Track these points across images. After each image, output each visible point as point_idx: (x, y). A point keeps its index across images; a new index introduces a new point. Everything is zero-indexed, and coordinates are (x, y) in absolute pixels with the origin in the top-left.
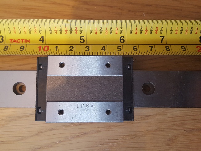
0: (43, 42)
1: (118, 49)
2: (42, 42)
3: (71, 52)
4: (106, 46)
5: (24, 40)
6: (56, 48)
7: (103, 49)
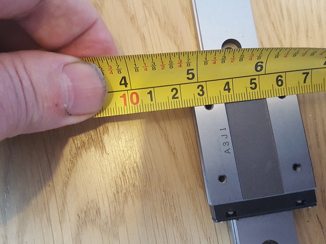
0: (126, 86)
1: (251, 86)
2: (124, 86)
3: (175, 100)
4: (230, 81)
6: (149, 95)
7: (227, 88)
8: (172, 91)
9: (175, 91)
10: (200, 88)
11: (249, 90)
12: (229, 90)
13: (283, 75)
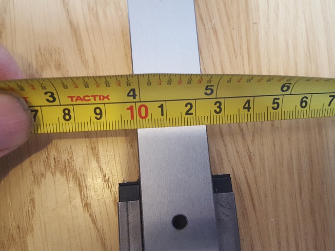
0: (134, 98)
1: (273, 106)
3: (189, 116)
5: (97, 96)
6: (160, 108)
7: (247, 106)
8: (186, 106)
9: (189, 106)
10: (218, 104)
11: (271, 110)
12: (249, 108)
13: (309, 96)
